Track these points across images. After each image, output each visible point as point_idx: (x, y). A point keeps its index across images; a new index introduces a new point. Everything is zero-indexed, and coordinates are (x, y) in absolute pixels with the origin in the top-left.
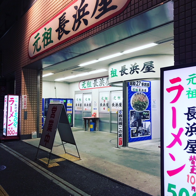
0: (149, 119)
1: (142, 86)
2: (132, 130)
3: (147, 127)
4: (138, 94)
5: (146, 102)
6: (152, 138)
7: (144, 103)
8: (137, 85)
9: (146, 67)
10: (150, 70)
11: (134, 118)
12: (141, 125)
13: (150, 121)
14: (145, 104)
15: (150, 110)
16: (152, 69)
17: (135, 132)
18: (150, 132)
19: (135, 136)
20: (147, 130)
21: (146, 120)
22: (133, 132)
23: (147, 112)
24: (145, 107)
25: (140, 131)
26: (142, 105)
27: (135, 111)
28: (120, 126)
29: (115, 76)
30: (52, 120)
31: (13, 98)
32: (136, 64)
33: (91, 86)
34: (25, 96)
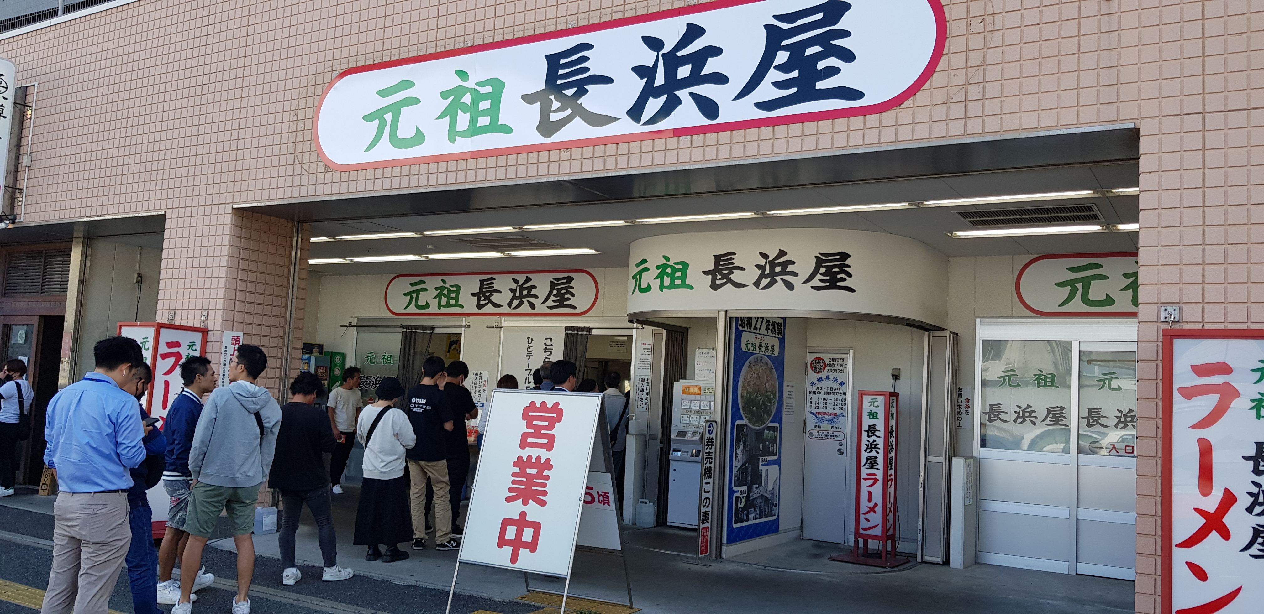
0: (775, 458)
1: (766, 332)
2: (736, 497)
3: (770, 488)
4: (756, 361)
5: (772, 391)
6: (781, 528)
7: (767, 396)
8: (755, 328)
9: (823, 270)
10: (838, 284)
11: (743, 450)
12: (757, 478)
13: (778, 462)
14: (770, 400)
15: (781, 424)
16: (845, 280)
17: (742, 506)
18: (776, 506)
19: (742, 521)
20: (769, 496)
21: (769, 458)
22: (740, 506)
23: (774, 429)
24: (768, 412)
25: (754, 499)
26: (764, 402)
27: (746, 425)
28: (708, 480)
29: (678, 286)
30: (539, 458)
31: (177, 344)
32: (782, 253)
33: (457, 305)
34: (236, 334)
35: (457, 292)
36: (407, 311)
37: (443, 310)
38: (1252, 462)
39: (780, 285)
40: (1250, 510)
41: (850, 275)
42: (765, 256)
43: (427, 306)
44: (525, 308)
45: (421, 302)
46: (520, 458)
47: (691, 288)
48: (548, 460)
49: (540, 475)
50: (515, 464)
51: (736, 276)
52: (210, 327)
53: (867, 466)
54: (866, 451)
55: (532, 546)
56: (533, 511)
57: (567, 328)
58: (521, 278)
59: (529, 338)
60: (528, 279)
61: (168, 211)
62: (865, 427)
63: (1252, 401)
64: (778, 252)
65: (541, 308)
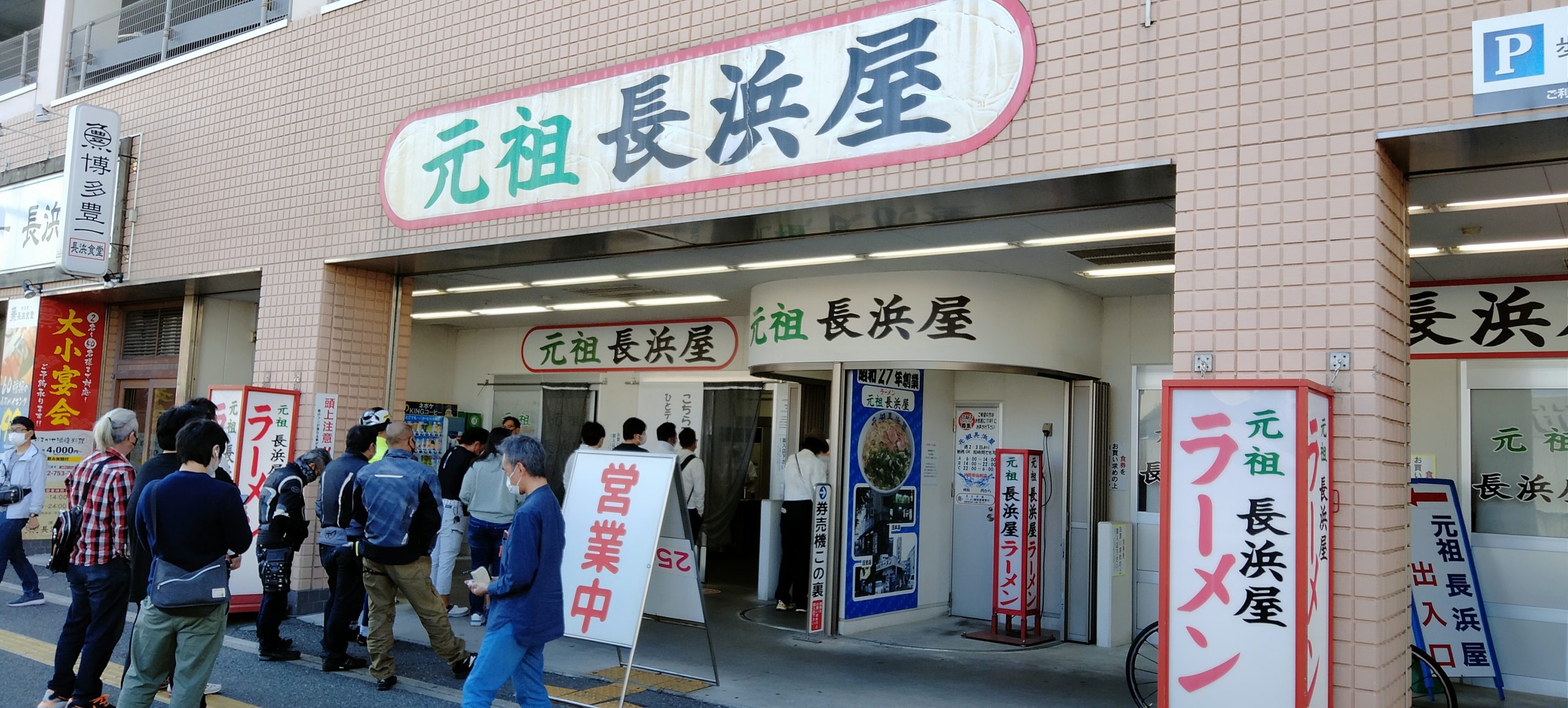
0: (912, 525)
1: (896, 386)
2: (857, 568)
3: (904, 558)
4: (883, 417)
5: (905, 451)
6: (920, 601)
7: (899, 457)
8: (881, 381)
9: (940, 316)
10: (957, 331)
11: (866, 515)
12: (886, 546)
13: (915, 530)
14: (902, 461)
15: (918, 485)
16: (964, 326)
17: (866, 577)
18: (913, 578)
19: (867, 594)
20: (903, 567)
21: (903, 525)
22: (862, 577)
23: (909, 493)
24: (901, 475)
25: (882, 571)
26: (894, 463)
27: (869, 489)
29: (793, 337)
30: (614, 523)
31: (267, 408)
32: (897, 299)
33: (593, 359)
34: (330, 396)
35: (594, 345)
36: (546, 366)
37: (580, 365)
38: (1246, 520)
39: (894, 334)
40: (1244, 571)
41: (969, 321)
42: (879, 302)
43: (564, 361)
44: (663, 362)
45: (558, 358)
46: (597, 523)
47: (805, 337)
48: (622, 525)
49: (614, 541)
50: (593, 529)
51: (851, 324)
52: (303, 390)
53: (1005, 533)
54: (1004, 516)
55: (602, 615)
56: (606, 579)
57: (706, 384)
58: (659, 329)
59: (667, 395)
60: (666, 330)
61: (263, 267)
62: (1003, 490)
63: (1247, 455)
64: (893, 297)
65: (679, 362)
